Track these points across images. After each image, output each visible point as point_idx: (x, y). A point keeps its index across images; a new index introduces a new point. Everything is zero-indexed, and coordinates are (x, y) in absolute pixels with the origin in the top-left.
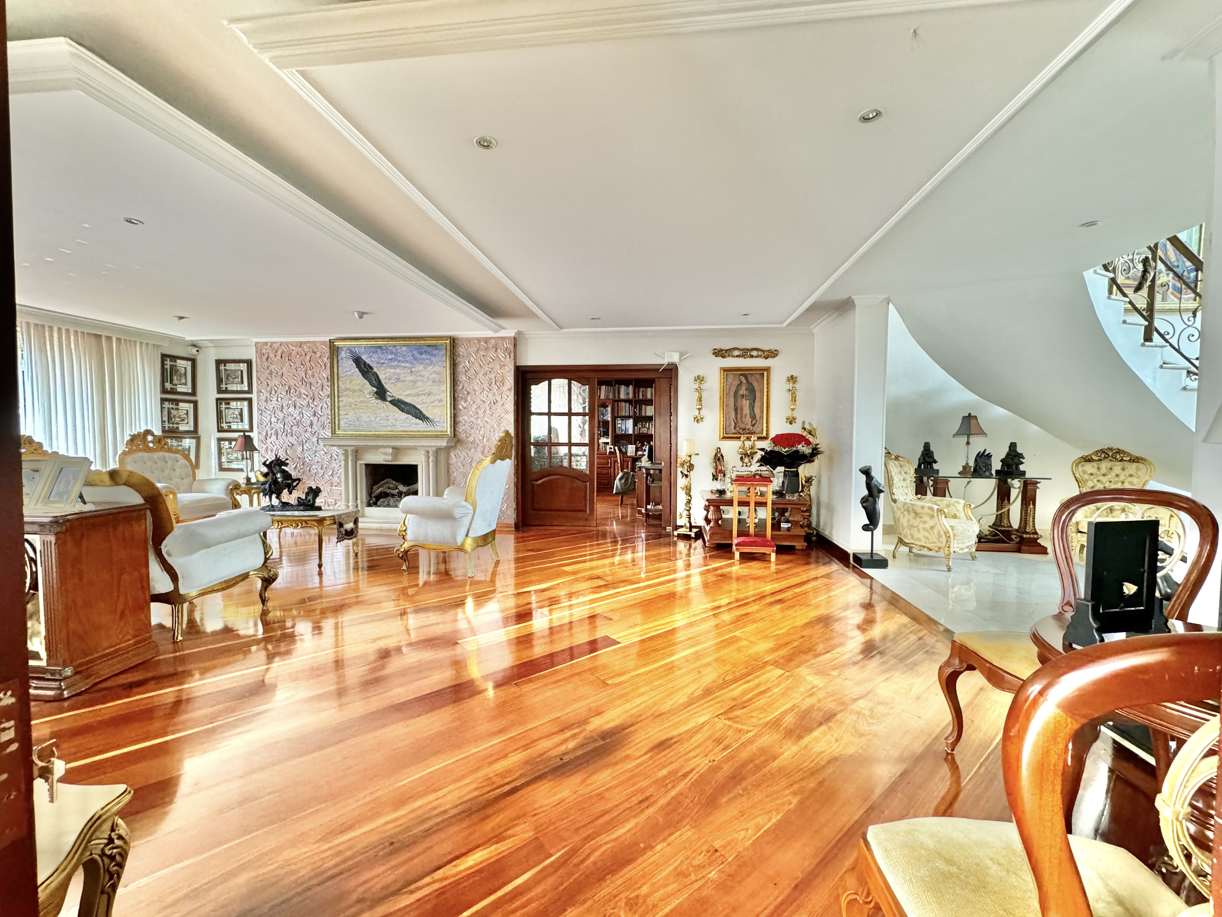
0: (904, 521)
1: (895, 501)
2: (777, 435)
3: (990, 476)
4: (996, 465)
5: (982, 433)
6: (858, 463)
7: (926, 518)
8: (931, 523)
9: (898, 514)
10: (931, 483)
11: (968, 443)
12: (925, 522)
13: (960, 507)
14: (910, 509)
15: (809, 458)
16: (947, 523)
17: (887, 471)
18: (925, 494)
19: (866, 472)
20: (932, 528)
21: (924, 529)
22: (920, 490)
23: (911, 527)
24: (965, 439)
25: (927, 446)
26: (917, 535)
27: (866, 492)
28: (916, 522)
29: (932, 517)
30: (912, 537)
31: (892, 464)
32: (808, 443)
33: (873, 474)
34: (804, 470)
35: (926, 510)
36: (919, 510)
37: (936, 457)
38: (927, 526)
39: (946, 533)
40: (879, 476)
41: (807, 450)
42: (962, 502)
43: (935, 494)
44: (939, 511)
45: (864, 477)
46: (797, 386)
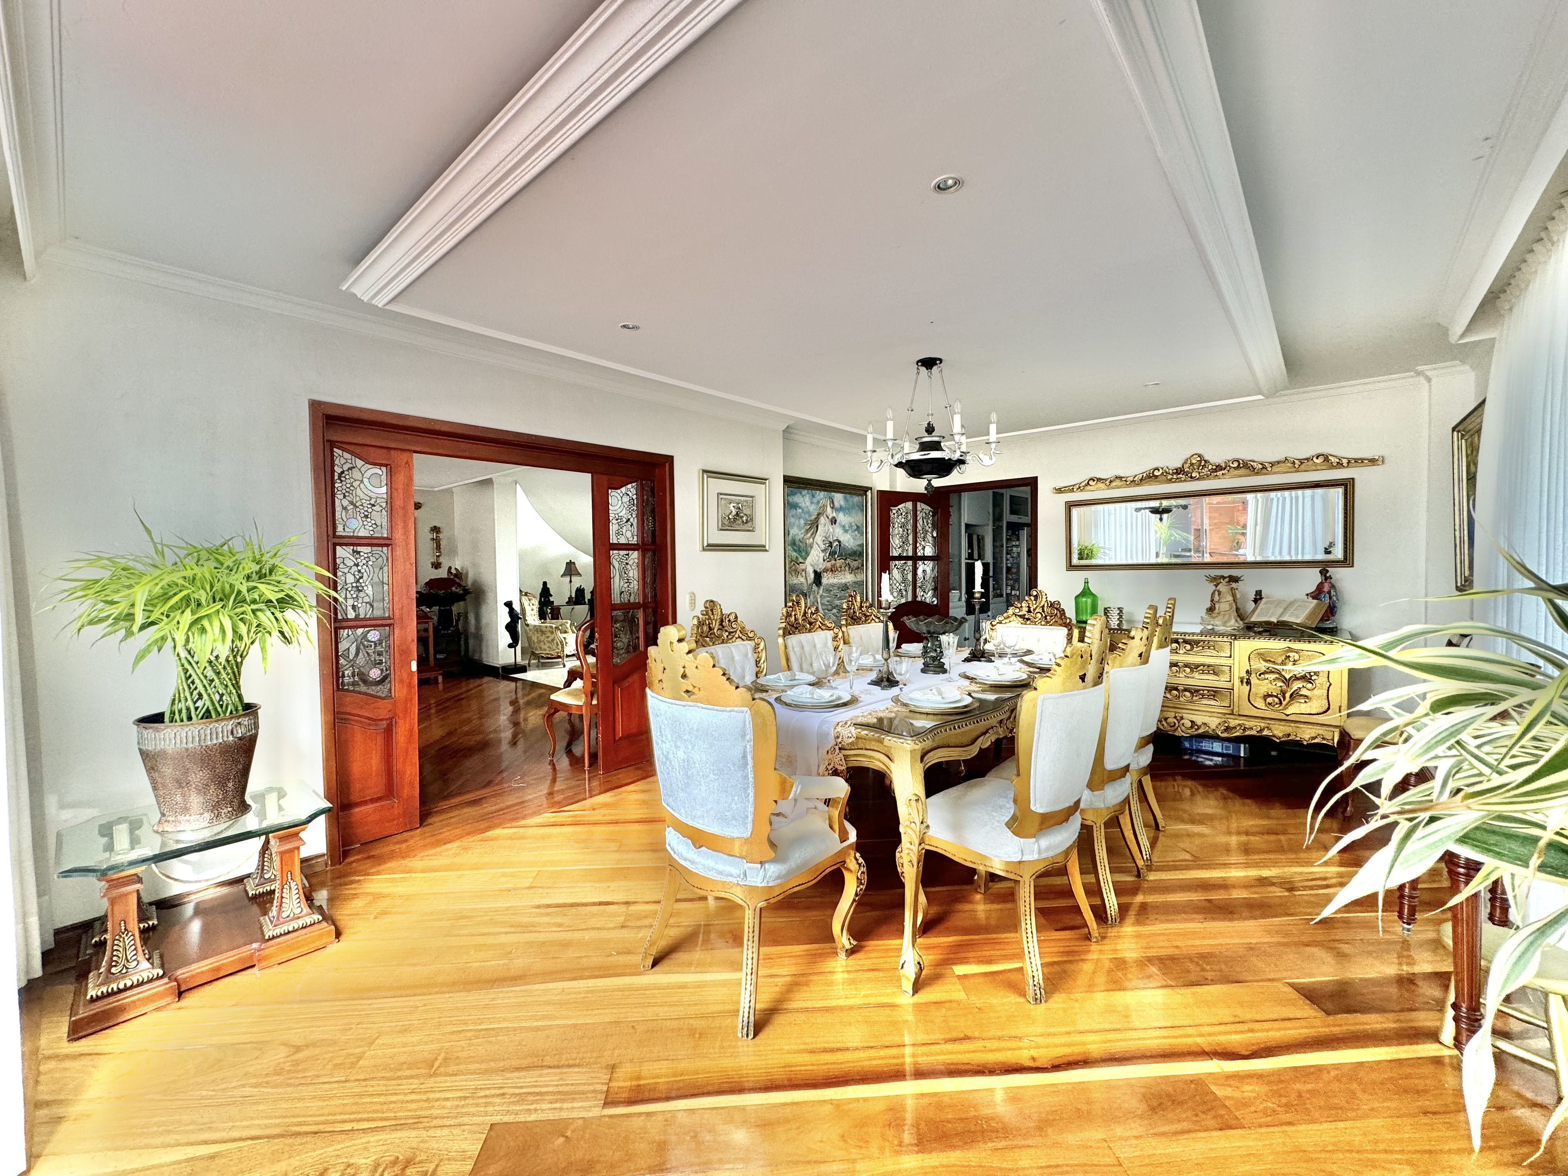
0: (535, 639)
1: (528, 625)
2: (431, 580)
3: (585, 604)
4: (588, 596)
5: (579, 574)
6: (501, 600)
7: (549, 634)
8: (552, 637)
9: (530, 634)
10: (549, 611)
11: (571, 581)
12: (548, 637)
13: (568, 625)
14: (537, 629)
15: (461, 597)
16: (562, 636)
17: (521, 605)
18: (545, 619)
19: (509, 604)
20: (553, 640)
21: (548, 642)
22: (542, 616)
23: (539, 641)
24: (568, 579)
25: (545, 584)
26: (543, 647)
27: (509, 620)
28: (542, 638)
29: (552, 633)
30: (540, 648)
31: (524, 598)
32: (459, 585)
33: (514, 606)
34: (456, 608)
35: (549, 629)
36: (544, 629)
37: (551, 593)
38: (550, 639)
39: (561, 642)
40: (517, 607)
41: (460, 591)
42: (569, 622)
43: (553, 618)
44: (557, 628)
45: (507, 609)
46: (441, 535)
